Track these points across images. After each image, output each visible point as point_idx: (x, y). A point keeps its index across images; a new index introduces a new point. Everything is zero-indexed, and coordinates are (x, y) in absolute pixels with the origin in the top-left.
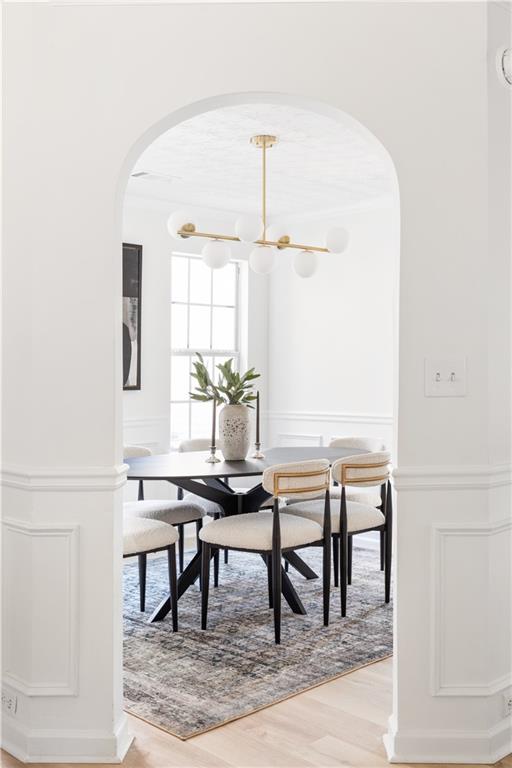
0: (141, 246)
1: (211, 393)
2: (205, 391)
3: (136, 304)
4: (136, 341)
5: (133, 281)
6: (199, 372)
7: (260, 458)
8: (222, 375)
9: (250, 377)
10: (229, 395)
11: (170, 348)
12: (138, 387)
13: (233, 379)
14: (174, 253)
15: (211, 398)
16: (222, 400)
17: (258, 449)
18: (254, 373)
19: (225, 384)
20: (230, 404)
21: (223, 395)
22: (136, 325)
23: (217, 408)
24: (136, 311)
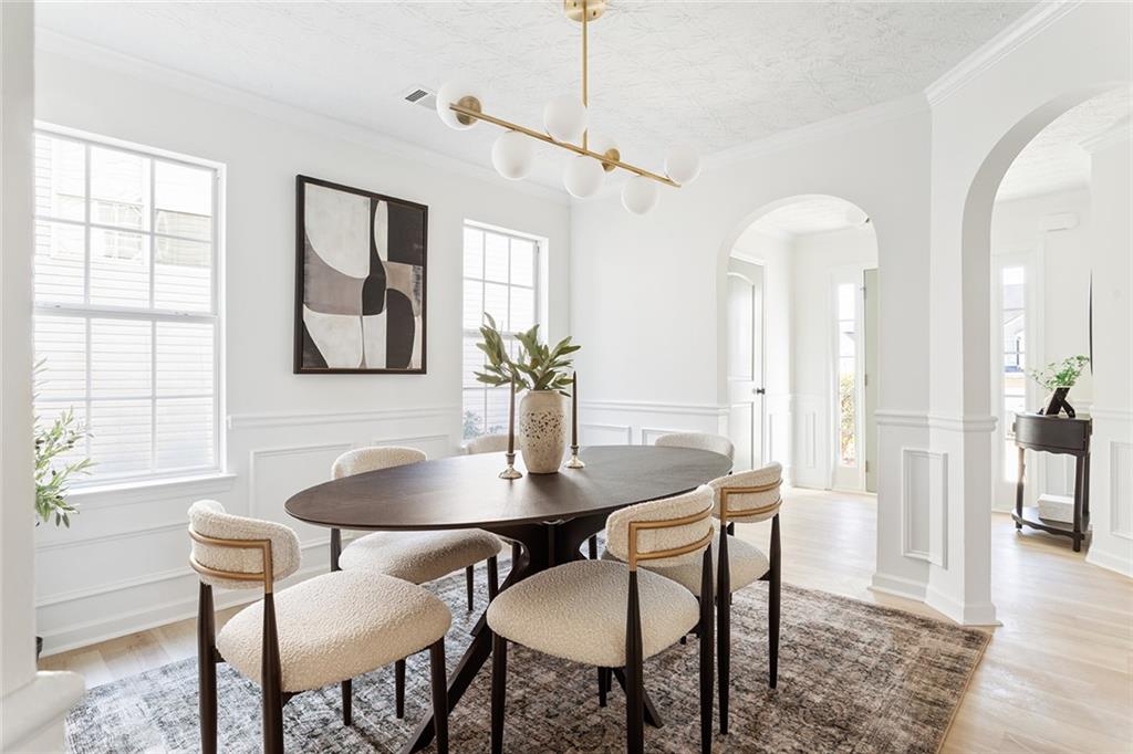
0: (427, 207)
1: (509, 374)
2: (498, 370)
3: (421, 274)
4: (420, 317)
5: (416, 246)
6: (490, 342)
7: (579, 468)
8: (523, 348)
9: (564, 349)
10: (534, 376)
11: (462, 329)
12: (423, 371)
13: (538, 353)
14: (467, 221)
15: (507, 380)
16: (523, 384)
17: (575, 454)
18: (571, 344)
19: (528, 361)
20: (536, 389)
21: (524, 375)
22: (421, 299)
23: (516, 395)
24: (421, 281)
